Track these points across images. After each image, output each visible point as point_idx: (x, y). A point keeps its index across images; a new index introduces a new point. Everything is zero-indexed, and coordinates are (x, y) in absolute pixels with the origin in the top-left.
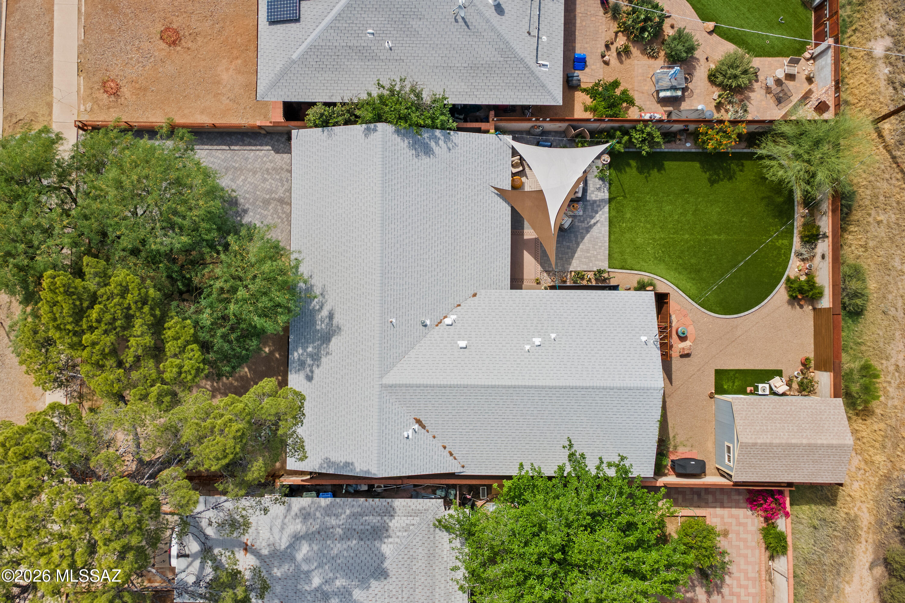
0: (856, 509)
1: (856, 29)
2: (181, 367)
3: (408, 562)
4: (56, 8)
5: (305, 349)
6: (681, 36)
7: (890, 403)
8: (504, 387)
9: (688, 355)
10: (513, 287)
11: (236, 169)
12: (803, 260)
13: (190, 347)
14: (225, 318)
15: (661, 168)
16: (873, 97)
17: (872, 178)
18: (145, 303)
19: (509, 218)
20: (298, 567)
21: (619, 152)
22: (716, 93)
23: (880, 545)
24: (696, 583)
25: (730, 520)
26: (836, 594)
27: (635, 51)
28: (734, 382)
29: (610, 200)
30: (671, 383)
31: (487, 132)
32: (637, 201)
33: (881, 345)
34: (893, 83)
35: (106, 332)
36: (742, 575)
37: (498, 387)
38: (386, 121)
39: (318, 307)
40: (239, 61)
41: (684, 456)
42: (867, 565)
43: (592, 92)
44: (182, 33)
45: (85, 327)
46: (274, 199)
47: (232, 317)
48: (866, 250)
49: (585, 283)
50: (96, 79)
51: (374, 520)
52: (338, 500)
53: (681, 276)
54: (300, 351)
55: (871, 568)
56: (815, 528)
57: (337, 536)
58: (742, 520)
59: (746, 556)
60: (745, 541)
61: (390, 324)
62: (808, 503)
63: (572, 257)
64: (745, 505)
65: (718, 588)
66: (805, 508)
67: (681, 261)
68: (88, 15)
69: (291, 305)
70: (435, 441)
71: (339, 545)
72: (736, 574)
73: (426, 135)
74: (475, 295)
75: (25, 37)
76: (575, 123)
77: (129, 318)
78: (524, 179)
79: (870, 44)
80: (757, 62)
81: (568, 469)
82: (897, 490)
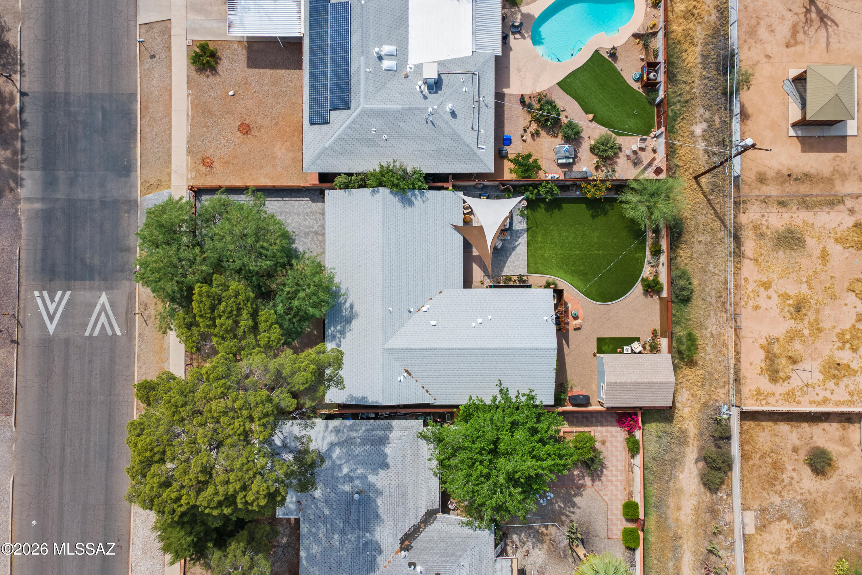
0: (686, 425)
1: (683, 118)
2: (269, 338)
3: (402, 458)
4: (173, 113)
5: (335, 327)
6: (570, 125)
7: (707, 358)
8: (459, 349)
9: (579, 329)
10: (465, 287)
11: (286, 212)
12: (652, 266)
13: (274, 326)
14: (291, 309)
15: (560, 208)
16: (694, 161)
17: (695, 213)
18: (248, 301)
19: (462, 244)
20: (334, 462)
21: (532, 199)
22: (595, 159)
23: (701, 448)
24: (585, 474)
25: (606, 434)
26: (673, 480)
27: (543, 133)
28: (609, 346)
29: (528, 230)
30: (569, 347)
31: (447, 189)
32: (545, 230)
33: (702, 320)
34: (708, 152)
35: (228, 318)
36: (614, 468)
37: (455, 349)
38: (385, 186)
39: (343, 301)
40: (288, 143)
41: (576, 394)
42: (694, 461)
43: (515, 161)
44: (251, 126)
45: (216, 315)
46: (311, 232)
47: (295, 308)
48: (692, 260)
49: (512, 283)
50: (198, 157)
51: (380, 433)
52: (357, 421)
53: (574, 278)
54: (332, 329)
55: (696, 463)
56: (660, 438)
57: (357, 443)
58: (614, 434)
59: (616, 457)
60: (616, 447)
61: (388, 312)
62: (654, 422)
63: (504, 266)
64: (616, 424)
65: (599, 477)
66: (653, 425)
67: (574, 268)
68: (193, 117)
69: (330, 300)
70: (417, 384)
71: (358, 449)
72: (610, 468)
73: (409, 194)
74: (441, 292)
75: (154, 132)
76: (503, 183)
77: (239, 309)
78: (472, 217)
79: (692, 128)
80: (620, 140)
81: (499, 398)
82: (712, 413)
